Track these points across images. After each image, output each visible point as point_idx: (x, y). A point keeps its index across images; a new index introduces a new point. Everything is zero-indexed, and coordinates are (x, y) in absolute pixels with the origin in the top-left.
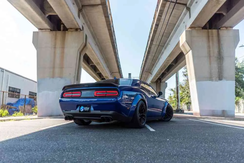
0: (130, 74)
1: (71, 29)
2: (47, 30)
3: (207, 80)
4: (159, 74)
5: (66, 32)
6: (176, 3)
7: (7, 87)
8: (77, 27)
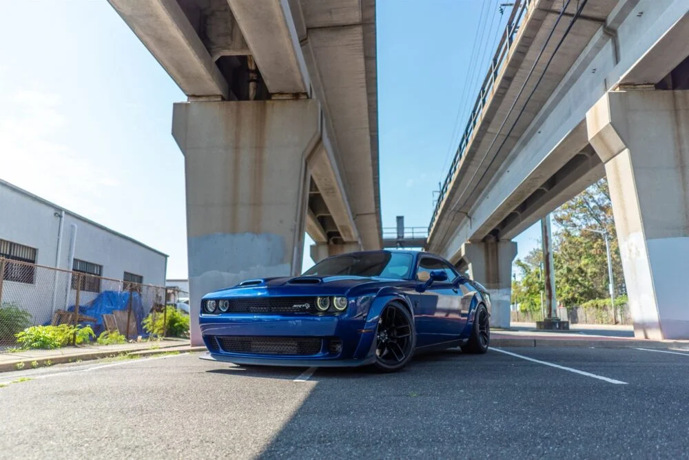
0: (400, 219)
1: (281, 94)
2: (213, 99)
3: (679, 235)
4: (498, 219)
5: (268, 102)
6: (578, 16)
7: (69, 260)
8: (300, 88)
